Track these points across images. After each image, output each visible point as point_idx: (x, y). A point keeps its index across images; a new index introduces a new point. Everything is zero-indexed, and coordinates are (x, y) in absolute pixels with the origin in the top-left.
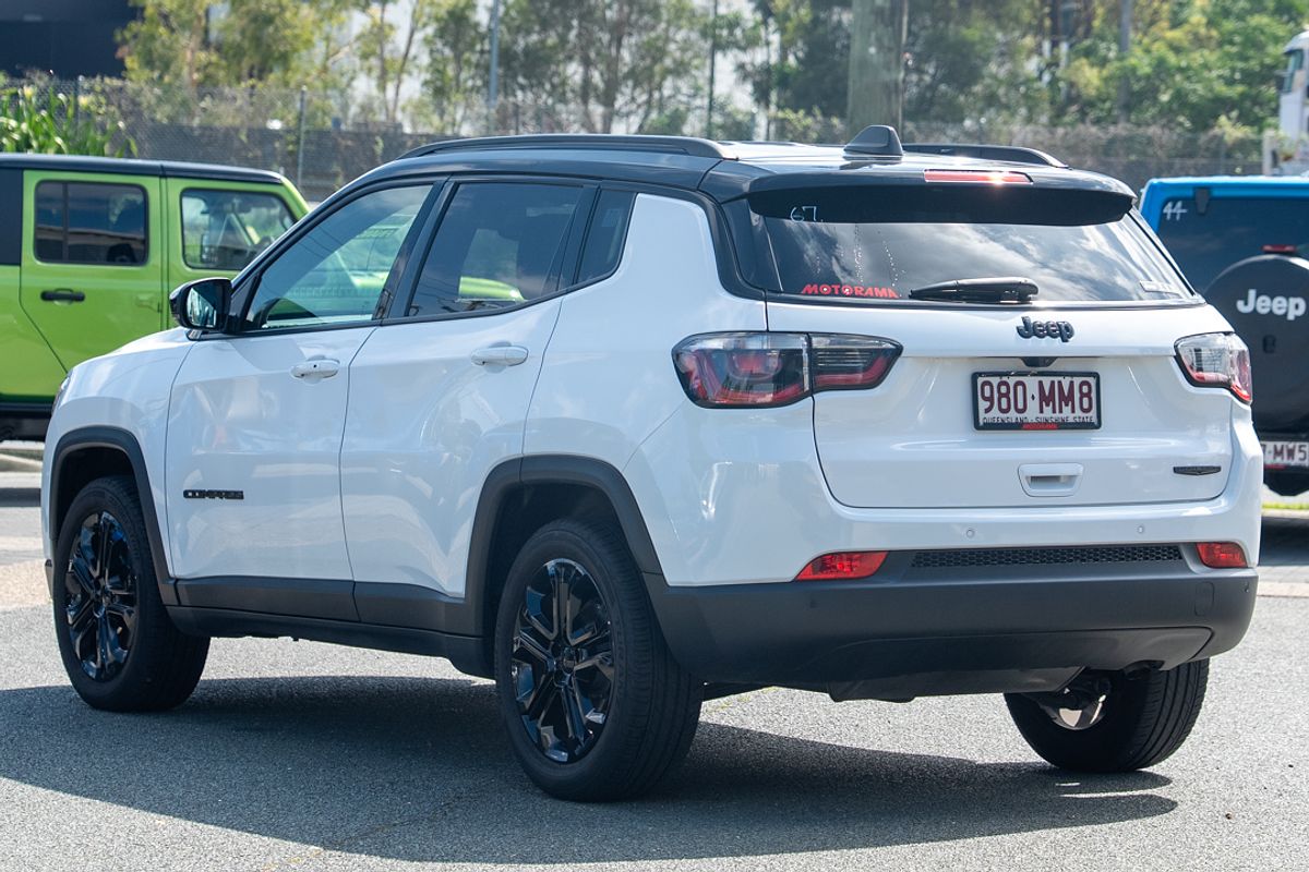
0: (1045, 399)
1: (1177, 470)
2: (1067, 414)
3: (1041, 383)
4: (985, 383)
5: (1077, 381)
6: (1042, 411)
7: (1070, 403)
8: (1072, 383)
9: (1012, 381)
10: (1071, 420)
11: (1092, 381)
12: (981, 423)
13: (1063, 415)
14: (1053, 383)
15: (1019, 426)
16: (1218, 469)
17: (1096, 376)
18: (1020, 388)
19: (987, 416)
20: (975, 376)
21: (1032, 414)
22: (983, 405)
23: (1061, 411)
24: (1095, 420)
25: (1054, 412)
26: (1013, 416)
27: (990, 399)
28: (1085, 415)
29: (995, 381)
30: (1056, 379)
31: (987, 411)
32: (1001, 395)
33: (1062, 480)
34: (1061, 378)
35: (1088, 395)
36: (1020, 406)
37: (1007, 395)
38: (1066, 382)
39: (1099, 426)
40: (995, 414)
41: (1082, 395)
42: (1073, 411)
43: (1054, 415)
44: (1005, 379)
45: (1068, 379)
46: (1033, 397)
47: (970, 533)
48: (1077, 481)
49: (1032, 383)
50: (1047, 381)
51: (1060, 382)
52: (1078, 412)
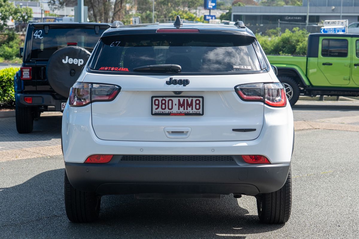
0: (180, 105)
1: (234, 130)
2: (190, 110)
3: (179, 100)
4: (156, 100)
5: (194, 99)
6: (179, 109)
7: (191, 107)
8: (192, 100)
9: (167, 99)
10: (191, 112)
11: (201, 99)
12: (154, 113)
13: (188, 111)
14: (184, 100)
15: (169, 114)
16: (255, 130)
17: (203, 98)
18: (170, 102)
19: (156, 111)
20: (152, 97)
21: (175, 110)
22: (155, 107)
23: (187, 109)
24: (201, 113)
25: (184, 109)
26: (167, 111)
27: (158, 105)
28: (197, 111)
29: (160, 99)
30: (186, 99)
31: (156, 109)
32: (162, 104)
33: (184, 133)
34: (188, 98)
35: (199, 104)
36: (170, 107)
37: (165, 104)
38: (190, 100)
39: (203, 114)
40: (160, 110)
41: (196, 104)
42: (192, 109)
43: (184, 111)
44: (164, 98)
45: (191, 99)
46: (176, 105)
47: (142, 150)
48: (189, 133)
49: (175, 100)
50: (182, 100)
51: (187, 100)
52: (194, 110)
